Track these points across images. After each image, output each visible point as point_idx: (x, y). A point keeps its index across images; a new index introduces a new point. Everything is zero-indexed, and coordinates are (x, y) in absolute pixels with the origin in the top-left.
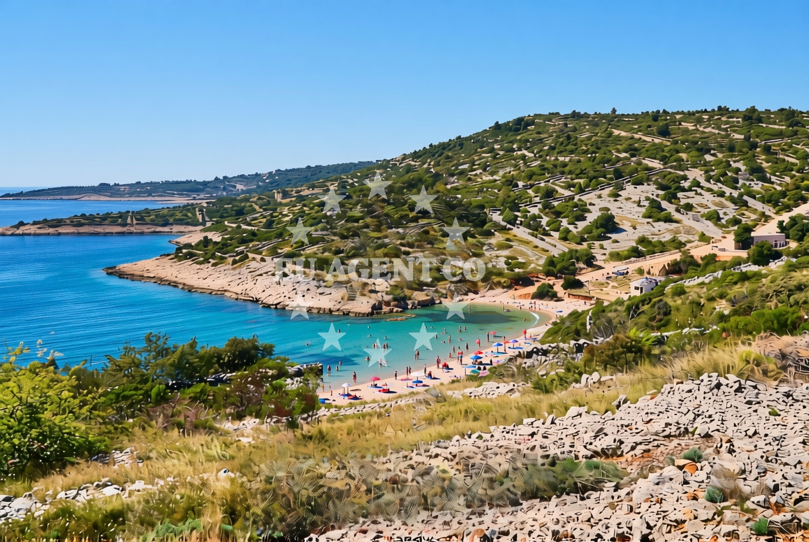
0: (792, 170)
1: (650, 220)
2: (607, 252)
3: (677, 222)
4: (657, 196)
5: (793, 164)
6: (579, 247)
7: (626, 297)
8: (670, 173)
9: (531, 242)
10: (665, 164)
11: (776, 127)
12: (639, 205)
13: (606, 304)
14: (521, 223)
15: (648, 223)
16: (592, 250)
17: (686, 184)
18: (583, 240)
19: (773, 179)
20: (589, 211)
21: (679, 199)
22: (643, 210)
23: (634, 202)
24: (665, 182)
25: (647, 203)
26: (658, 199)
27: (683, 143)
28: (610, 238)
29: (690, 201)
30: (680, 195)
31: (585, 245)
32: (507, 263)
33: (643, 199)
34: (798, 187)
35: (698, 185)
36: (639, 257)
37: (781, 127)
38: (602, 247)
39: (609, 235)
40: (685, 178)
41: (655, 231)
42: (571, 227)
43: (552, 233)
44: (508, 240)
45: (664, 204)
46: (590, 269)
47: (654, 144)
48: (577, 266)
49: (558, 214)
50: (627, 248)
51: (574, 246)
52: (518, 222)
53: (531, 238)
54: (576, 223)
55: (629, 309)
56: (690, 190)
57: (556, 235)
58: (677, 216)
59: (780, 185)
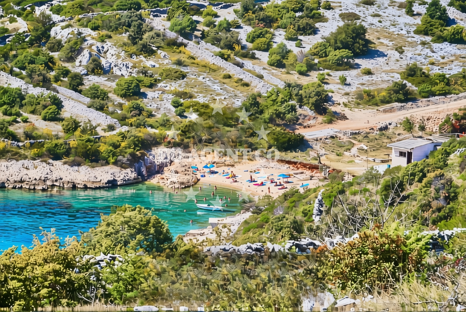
2: (352, 89)
6: (304, 81)
7: (382, 168)
9: (219, 68)
12: (410, 12)
13: (348, 178)
14: (204, 36)
16: (326, 87)
18: (311, 67)
20: (321, 19)
22: (418, 21)
23: (400, 7)
25: (422, 10)
28: (358, 66)
31: (314, 77)
32: (176, 105)
36: (406, 101)
38: (344, 81)
39: (357, 61)
41: (436, 57)
42: (291, 45)
43: (258, 54)
44: (179, 63)
46: (321, 118)
48: (299, 111)
49: (269, 22)
51: (295, 78)
52: (197, 33)
53: (220, 62)
54: (300, 37)
55: (387, 188)
57: (264, 57)
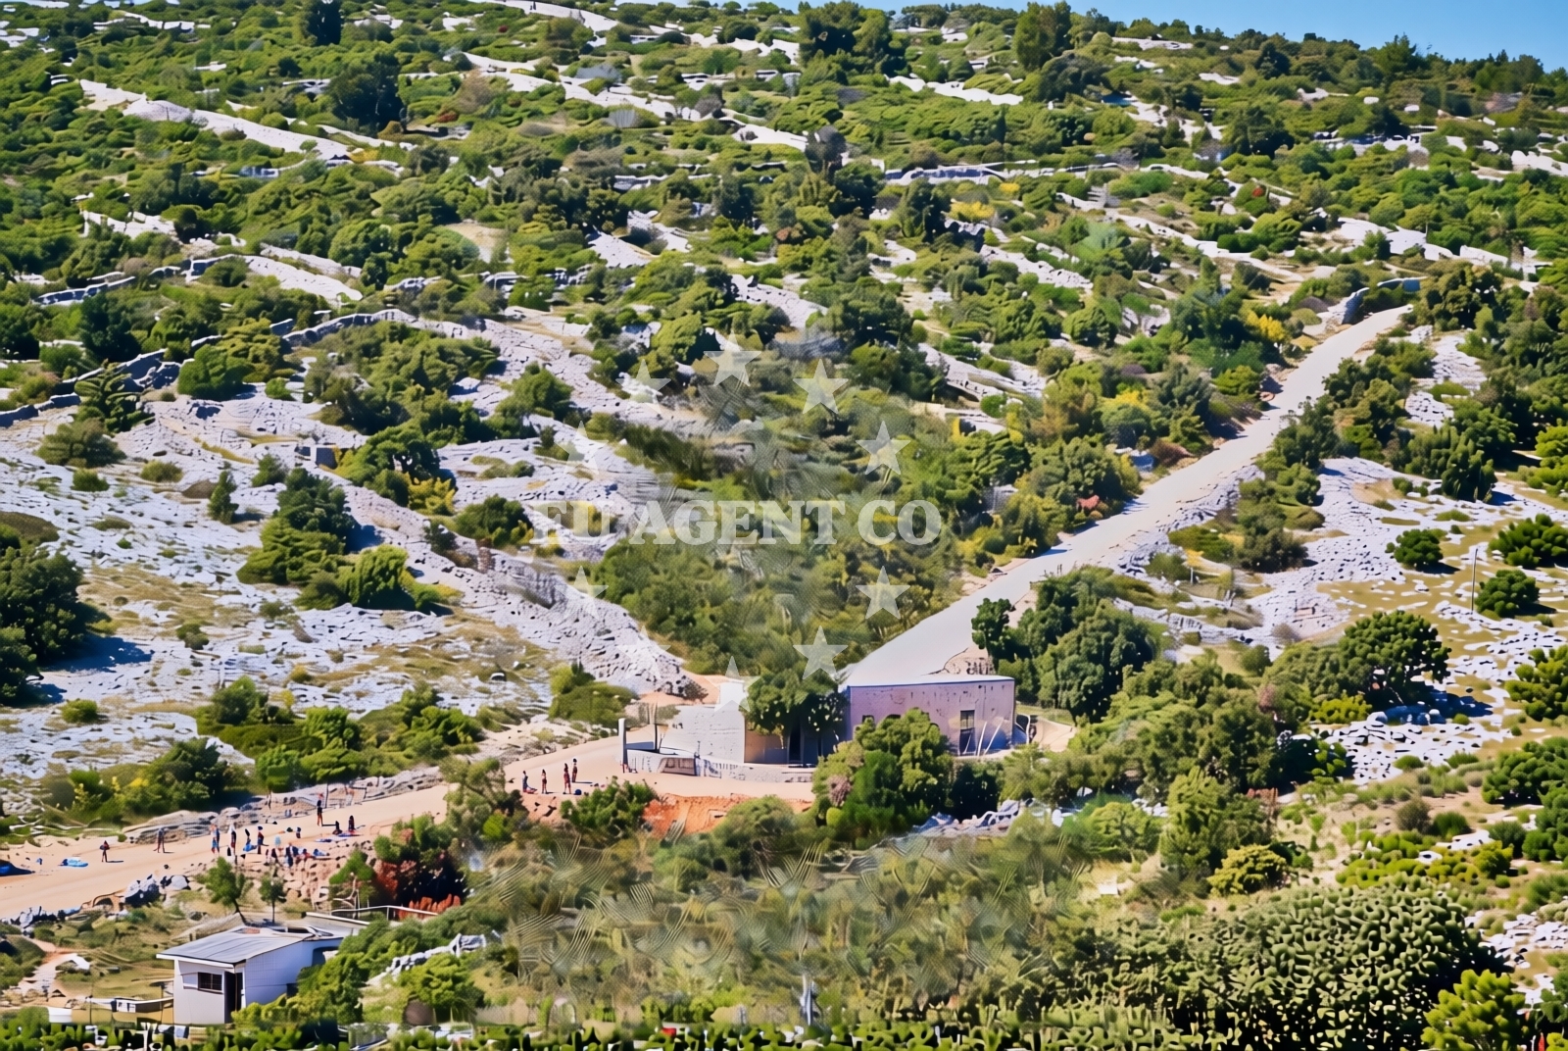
0: (1053, 332)
1: (288, 595)
3: (432, 604)
4: (328, 458)
5: (1062, 300)
8: (401, 333)
10: (377, 278)
11: (975, 95)
12: (225, 511)
15: (272, 611)
17: (487, 398)
19: (959, 373)
21: (446, 475)
22: (251, 538)
23: (193, 493)
24: (370, 383)
25: (266, 500)
26: (337, 479)
27: (477, 166)
28: (53, 695)
29: (509, 489)
30: (453, 455)
33: (244, 474)
34: (1086, 423)
35: (555, 400)
37: (997, 100)
39: (50, 678)
40: (488, 363)
41: (315, 655)
45: (365, 506)
47: (316, 171)
50: (147, 756)
56: (513, 427)
58: (434, 574)
59: (991, 408)
